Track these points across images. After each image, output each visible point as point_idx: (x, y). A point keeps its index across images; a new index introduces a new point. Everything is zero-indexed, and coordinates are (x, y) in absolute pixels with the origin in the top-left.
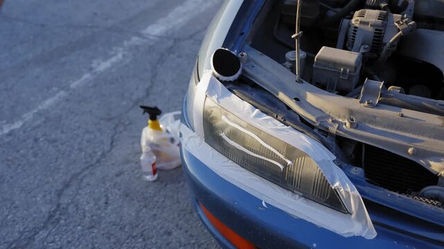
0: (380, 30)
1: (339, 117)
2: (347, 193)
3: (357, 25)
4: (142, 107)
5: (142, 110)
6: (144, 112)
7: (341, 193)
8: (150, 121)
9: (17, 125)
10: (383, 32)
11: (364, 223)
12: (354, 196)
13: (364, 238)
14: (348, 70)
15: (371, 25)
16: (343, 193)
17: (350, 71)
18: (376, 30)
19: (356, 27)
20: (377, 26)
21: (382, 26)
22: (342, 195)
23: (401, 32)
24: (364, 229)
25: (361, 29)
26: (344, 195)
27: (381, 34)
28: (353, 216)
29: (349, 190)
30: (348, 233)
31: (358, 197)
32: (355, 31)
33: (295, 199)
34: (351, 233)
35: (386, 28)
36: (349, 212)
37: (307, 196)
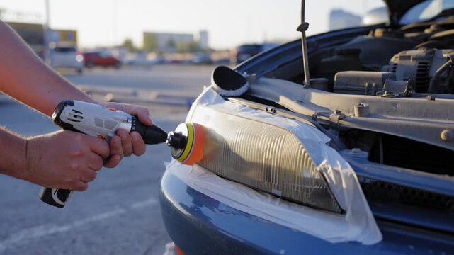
0: (426, 63)
1: (349, 113)
2: (337, 173)
3: (396, 62)
7: (328, 175)
9: (65, 229)
10: (428, 65)
11: (365, 224)
12: (346, 175)
13: (361, 243)
14: (374, 84)
15: (414, 59)
16: (332, 175)
17: (376, 86)
18: (420, 63)
19: (396, 64)
20: (421, 58)
21: (428, 59)
22: (330, 179)
23: (451, 60)
25: (402, 65)
26: (333, 179)
27: (426, 67)
28: (348, 215)
29: (339, 168)
31: (352, 176)
32: (395, 68)
33: (274, 205)
34: (342, 238)
35: (432, 61)
36: (343, 212)
37: (287, 196)
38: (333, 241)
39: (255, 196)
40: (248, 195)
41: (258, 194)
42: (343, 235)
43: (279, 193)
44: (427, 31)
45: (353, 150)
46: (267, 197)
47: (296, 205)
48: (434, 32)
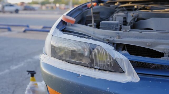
0: (125, 18)
3: (116, 17)
4: (28, 71)
5: (28, 73)
6: (29, 74)
8: (31, 78)
11: (132, 76)
13: (133, 82)
14: (115, 26)
15: (121, 16)
18: (124, 18)
20: (124, 16)
24: (133, 78)
28: (126, 73)
30: (125, 81)
32: (115, 19)
33: (96, 72)
34: (127, 81)
35: (127, 17)
36: (124, 72)
37: (102, 68)
38: (124, 83)
39: (87, 70)
40: (84, 69)
41: (88, 68)
42: (126, 80)
43: (99, 68)
44: (116, 4)
45: (124, 51)
46: (92, 69)
47: (105, 71)
48: (118, 5)
